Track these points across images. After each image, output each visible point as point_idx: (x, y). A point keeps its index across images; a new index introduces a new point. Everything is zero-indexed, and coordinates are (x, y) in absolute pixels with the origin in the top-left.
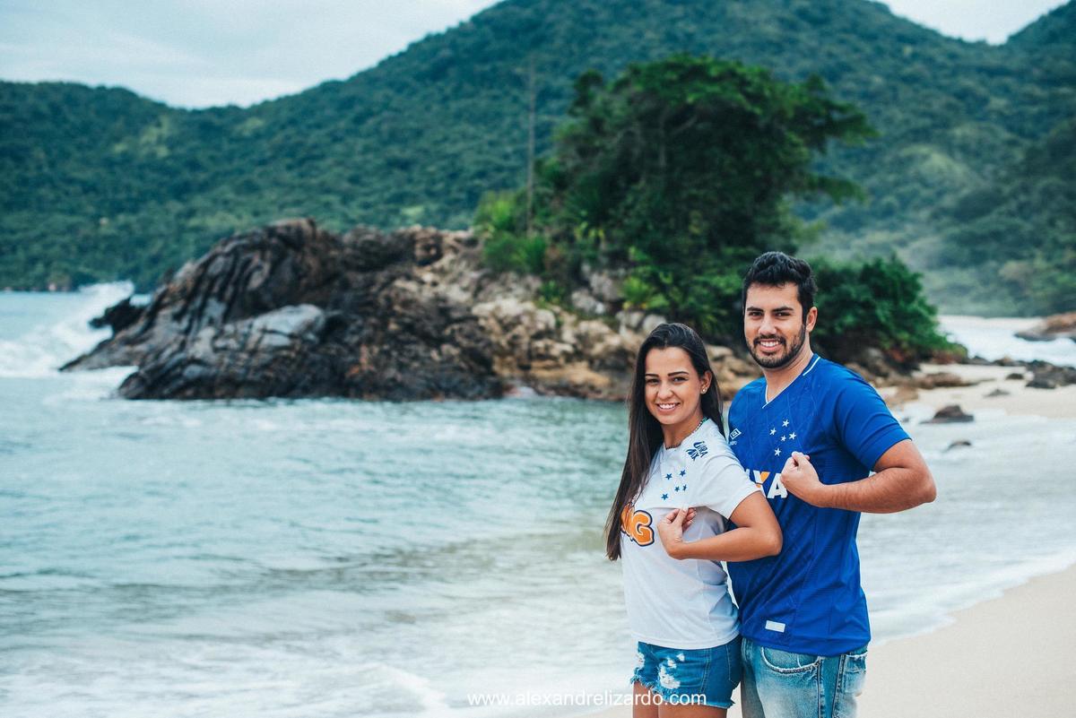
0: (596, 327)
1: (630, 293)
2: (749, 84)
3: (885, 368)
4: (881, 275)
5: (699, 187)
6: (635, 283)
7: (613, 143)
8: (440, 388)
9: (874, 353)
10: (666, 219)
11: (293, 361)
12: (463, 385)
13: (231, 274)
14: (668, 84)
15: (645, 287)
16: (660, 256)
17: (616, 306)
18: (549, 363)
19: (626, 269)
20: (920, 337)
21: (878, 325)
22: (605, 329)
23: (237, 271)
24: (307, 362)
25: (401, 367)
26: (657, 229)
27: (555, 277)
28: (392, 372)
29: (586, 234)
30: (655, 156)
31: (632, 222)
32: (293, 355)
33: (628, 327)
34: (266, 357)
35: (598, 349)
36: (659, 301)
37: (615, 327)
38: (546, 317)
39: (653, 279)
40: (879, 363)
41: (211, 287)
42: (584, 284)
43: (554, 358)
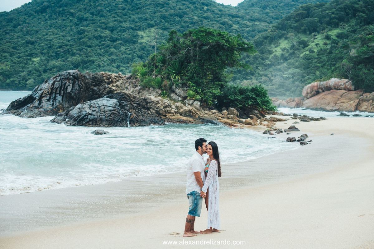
0: (179, 104)
1: (189, 95)
2: (225, 37)
3: (260, 116)
4: (257, 90)
5: (210, 66)
6: (191, 92)
7: (183, 52)
8: (153, 122)
9: (256, 112)
10: (199, 74)
11: (116, 114)
12: (158, 121)
13: (61, 87)
14: (202, 36)
15: (193, 93)
16: (198, 84)
17: (185, 98)
18: (171, 114)
19: (187, 88)
20: (269, 107)
21: (258, 104)
22: (182, 105)
23: (63, 86)
24: (120, 114)
25: (143, 115)
26: (197, 77)
27: (165, 90)
28: (141, 117)
29: (175, 78)
30: (196, 56)
31: (189, 74)
32: (116, 112)
33: (188, 104)
34: (109, 113)
35: (182, 110)
36: (198, 97)
37: (185, 104)
38: (167, 101)
39: (196, 91)
40: (258, 114)
41: (56, 91)
42: (174, 92)
43: (173, 113)
